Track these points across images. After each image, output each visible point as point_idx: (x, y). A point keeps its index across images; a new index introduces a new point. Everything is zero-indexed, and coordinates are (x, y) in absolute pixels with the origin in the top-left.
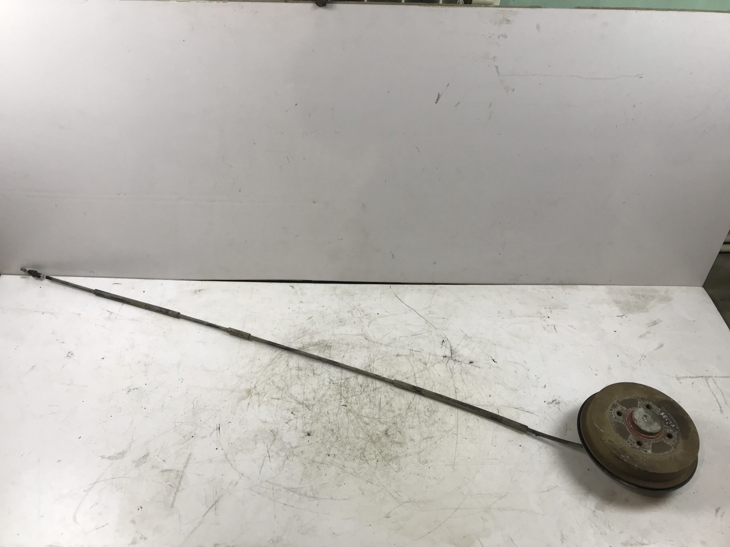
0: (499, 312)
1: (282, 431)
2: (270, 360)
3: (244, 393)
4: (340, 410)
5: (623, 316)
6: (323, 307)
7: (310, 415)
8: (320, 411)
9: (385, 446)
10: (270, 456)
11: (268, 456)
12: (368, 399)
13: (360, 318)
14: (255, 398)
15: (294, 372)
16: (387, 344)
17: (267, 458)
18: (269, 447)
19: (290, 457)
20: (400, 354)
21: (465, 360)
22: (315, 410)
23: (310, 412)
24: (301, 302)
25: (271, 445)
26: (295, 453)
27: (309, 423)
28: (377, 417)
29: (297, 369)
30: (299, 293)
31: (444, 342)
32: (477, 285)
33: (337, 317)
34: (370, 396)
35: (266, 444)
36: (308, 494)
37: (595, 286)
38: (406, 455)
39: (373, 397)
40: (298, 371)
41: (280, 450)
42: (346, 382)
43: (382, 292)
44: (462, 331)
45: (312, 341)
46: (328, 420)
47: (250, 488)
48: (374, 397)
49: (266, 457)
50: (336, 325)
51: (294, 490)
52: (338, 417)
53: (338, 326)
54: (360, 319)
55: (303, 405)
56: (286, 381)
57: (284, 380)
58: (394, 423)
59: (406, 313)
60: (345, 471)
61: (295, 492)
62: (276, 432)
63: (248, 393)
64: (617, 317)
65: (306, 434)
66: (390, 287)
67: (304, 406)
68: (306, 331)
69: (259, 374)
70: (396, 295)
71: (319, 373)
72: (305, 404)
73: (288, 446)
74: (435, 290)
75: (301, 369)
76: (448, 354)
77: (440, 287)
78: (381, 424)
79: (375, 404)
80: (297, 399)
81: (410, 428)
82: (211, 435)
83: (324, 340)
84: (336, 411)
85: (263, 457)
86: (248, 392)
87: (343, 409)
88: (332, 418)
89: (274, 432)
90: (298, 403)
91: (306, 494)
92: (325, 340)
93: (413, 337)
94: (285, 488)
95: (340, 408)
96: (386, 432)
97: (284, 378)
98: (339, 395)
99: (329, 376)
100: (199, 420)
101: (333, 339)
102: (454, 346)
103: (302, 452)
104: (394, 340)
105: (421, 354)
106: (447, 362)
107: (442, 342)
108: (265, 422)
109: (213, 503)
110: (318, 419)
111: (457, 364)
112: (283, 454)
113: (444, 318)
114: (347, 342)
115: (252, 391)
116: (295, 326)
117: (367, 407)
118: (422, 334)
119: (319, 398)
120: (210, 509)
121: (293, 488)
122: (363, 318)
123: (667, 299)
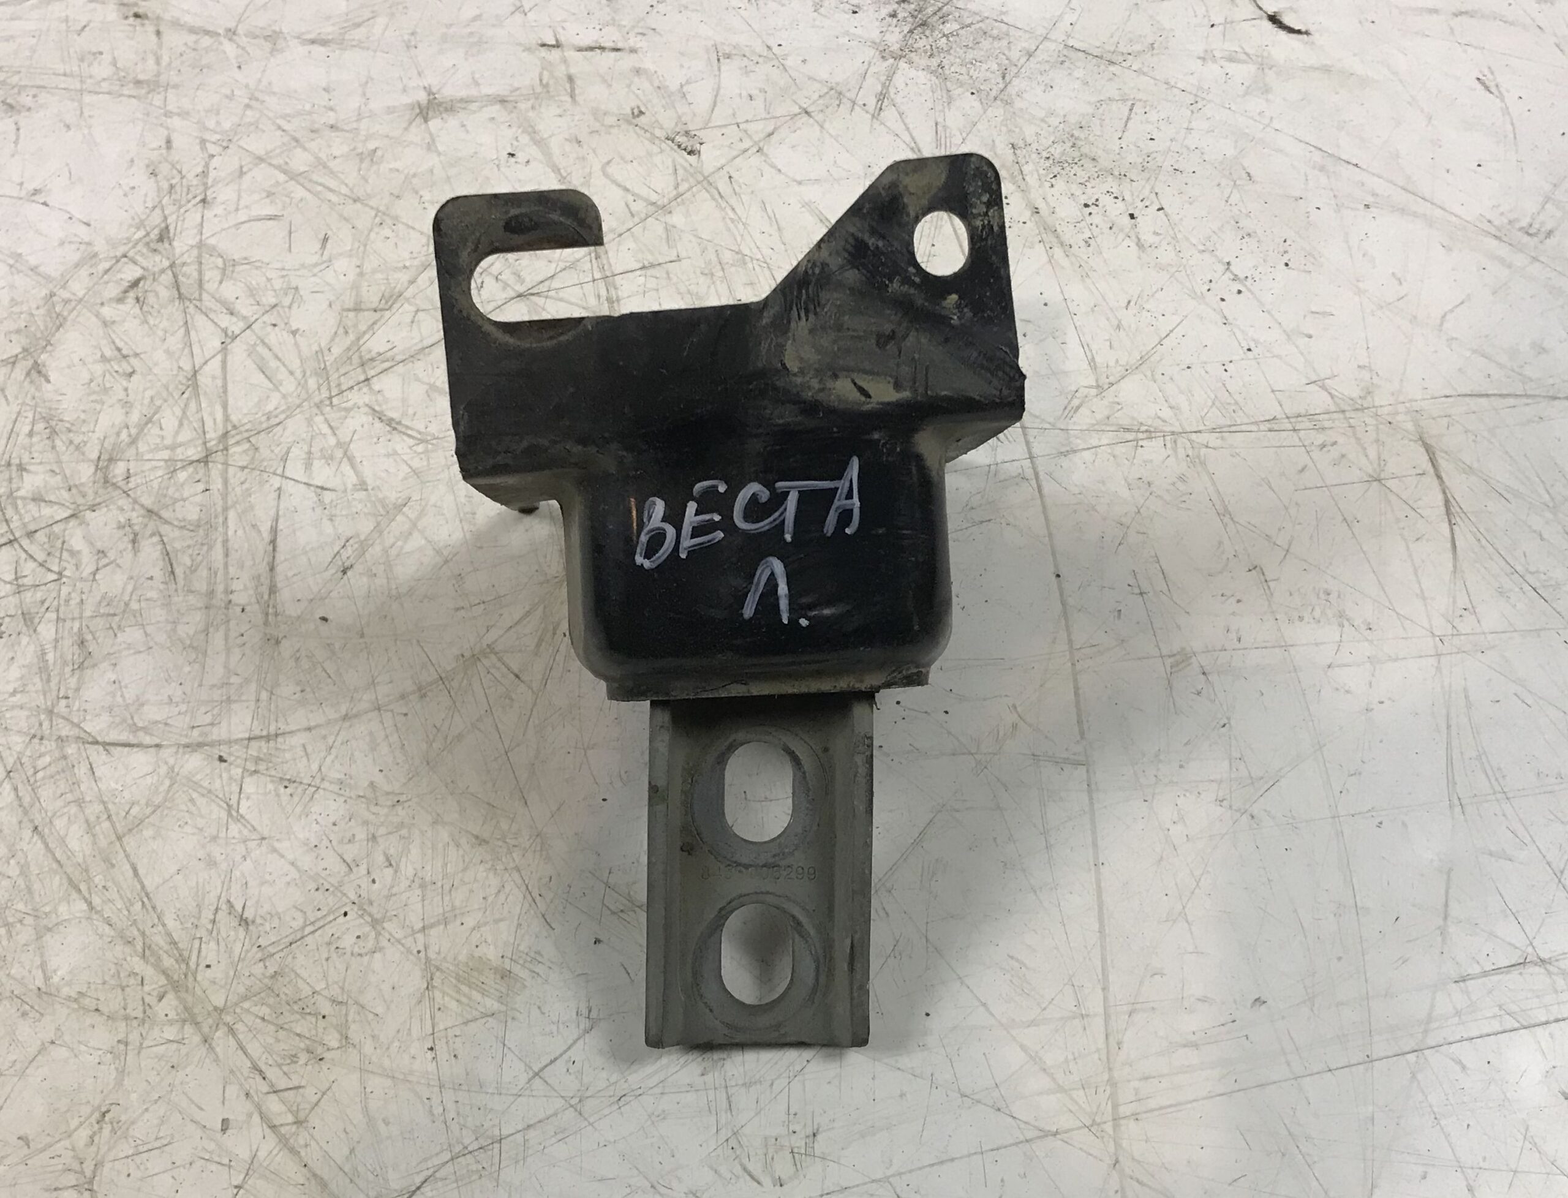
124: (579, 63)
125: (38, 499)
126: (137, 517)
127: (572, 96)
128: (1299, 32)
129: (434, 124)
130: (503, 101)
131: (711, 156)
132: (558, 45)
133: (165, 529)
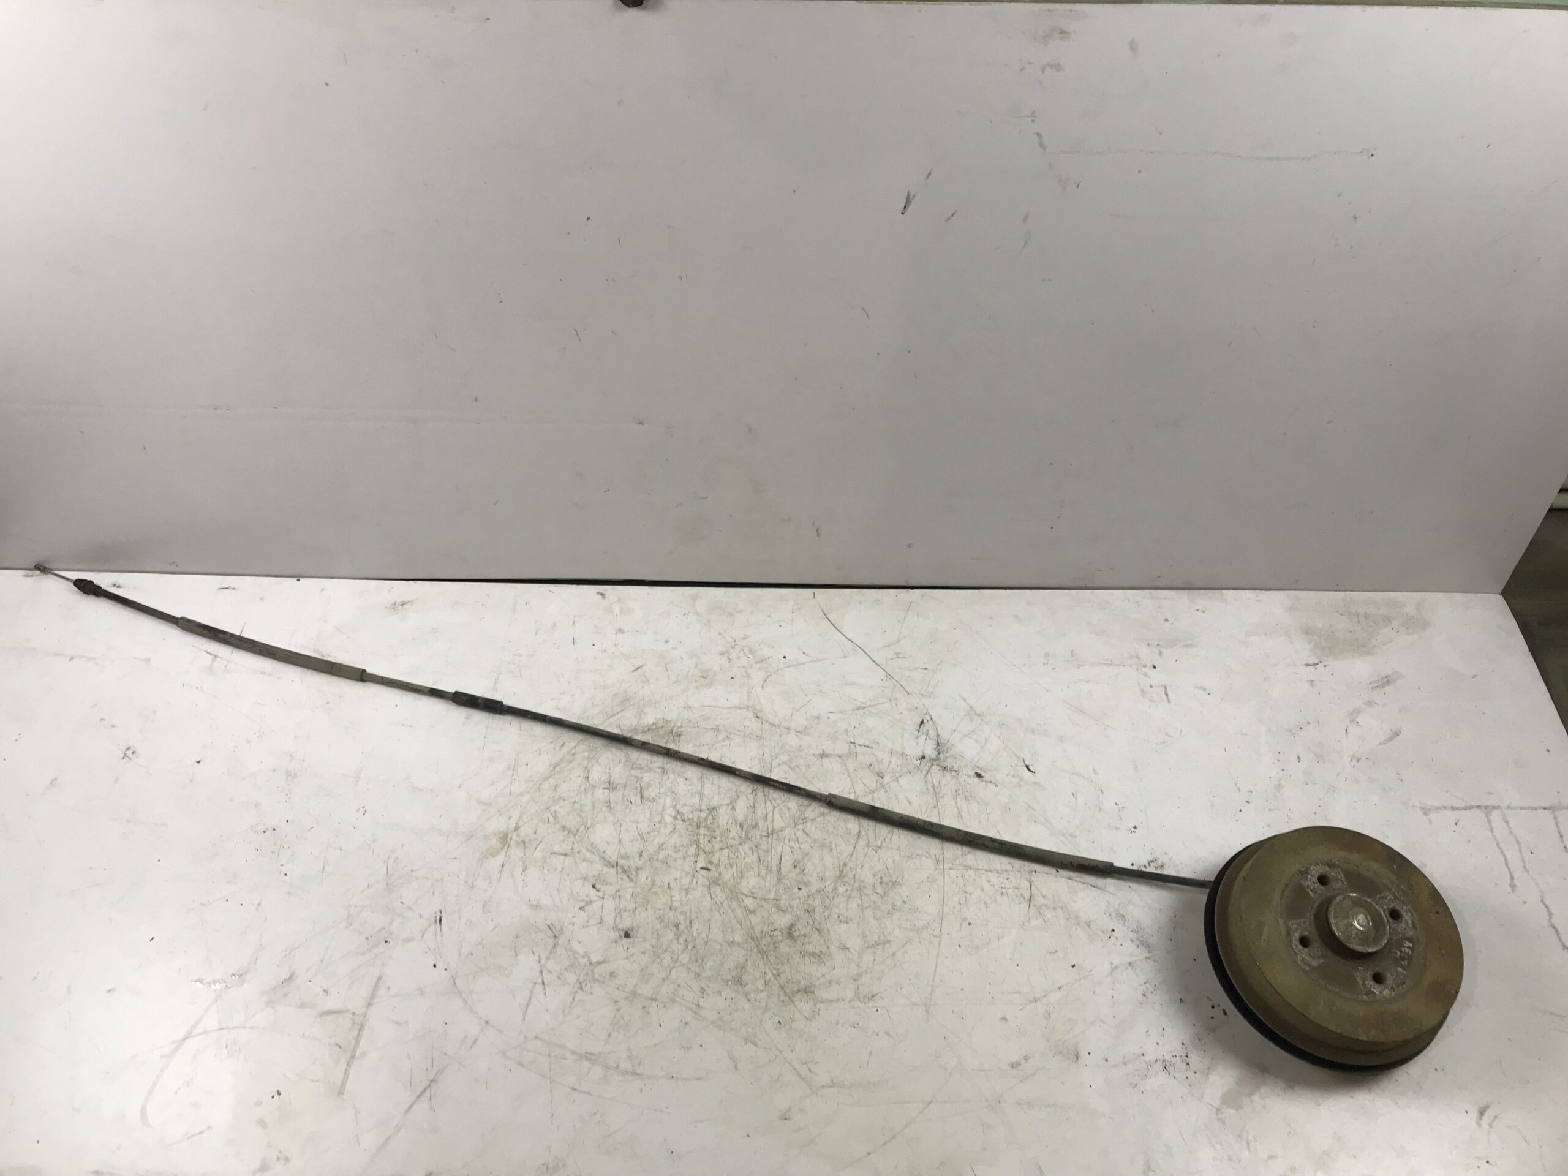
0: (1047, 655)
1: (571, 928)
2: (550, 766)
3: (494, 842)
4: (695, 880)
5: (1317, 664)
6: (667, 642)
7: (631, 891)
8: (654, 882)
9: (786, 961)
10: (545, 982)
11: (541, 982)
12: (756, 855)
13: (744, 667)
14: (516, 852)
15: (601, 794)
16: (801, 729)
17: (539, 988)
18: (543, 962)
19: (586, 985)
20: (828, 752)
21: (966, 766)
22: (643, 879)
23: (632, 884)
24: (621, 631)
25: (548, 958)
26: (597, 977)
27: (629, 908)
28: (772, 895)
29: (607, 785)
30: (616, 609)
31: (922, 725)
32: (1003, 591)
33: (696, 666)
34: (760, 850)
35: (537, 956)
36: (622, 1066)
37: (1263, 592)
38: (830, 982)
39: (765, 851)
40: (607, 791)
41: (566, 969)
42: (710, 817)
43: (796, 607)
44: (964, 700)
45: (640, 722)
46: (669, 902)
47: (502, 1052)
48: (767, 851)
49: (537, 985)
50: (694, 684)
51: (593, 1057)
52: (690, 896)
53: (696, 687)
54: (746, 672)
55: (617, 869)
56: (583, 815)
57: (578, 811)
58: (808, 911)
59: (845, 657)
60: (700, 1016)
61: (594, 1062)
62: (558, 928)
63: (502, 841)
64: (1304, 667)
65: (622, 934)
66: (814, 593)
67: (620, 870)
68: (627, 700)
69: (526, 798)
70: (826, 615)
71: (653, 795)
72: (622, 867)
73: (583, 961)
74: (911, 603)
75: (616, 788)
76: (930, 752)
77: (923, 596)
78: (780, 911)
79: (770, 867)
80: (604, 855)
81: (841, 921)
82: (423, 934)
83: (667, 721)
84: (686, 881)
85: (530, 985)
86: (501, 839)
87: (700, 877)
88: (677, 897)
89: (554, 930)
90: (606, 863)
91: (618, 1066)
92: (669, 719)
93: (857, 712)
94: (574, 1053)
95: (694, 876)
96: (790, 929)
97: (577, 806)
98: (695, 846)
99: (674, 803)
100: (400, 902)
101: (686, 717)
102: (945, 735)
103: (612, 974)
104: (817, 721)
105: (872, 754)
106: (928, 771)
107: (918, 727)
108: (536, 907)
109: (425, 1084)
110: (648, 902)
111: (948, 775)
112: (572, 978)
113: (926, 669)
114: (715, 723)
115: (509, 836)
116: (605, 687)
117: (752, 873)
118: (876, 705)
119: (652, 851)
120: (419, 1097)
121: (591, 1054)
122: (752, 668)
123: (1417, 623)
124: (859, 749)
125: (733, 839)
126: (754, 847)
127: (856, 758)
128: (1032, 772)
129: (824, 760)
130: (840, 756)
131: (886, 779)
132: (854, 743)
133: (759, 851)
